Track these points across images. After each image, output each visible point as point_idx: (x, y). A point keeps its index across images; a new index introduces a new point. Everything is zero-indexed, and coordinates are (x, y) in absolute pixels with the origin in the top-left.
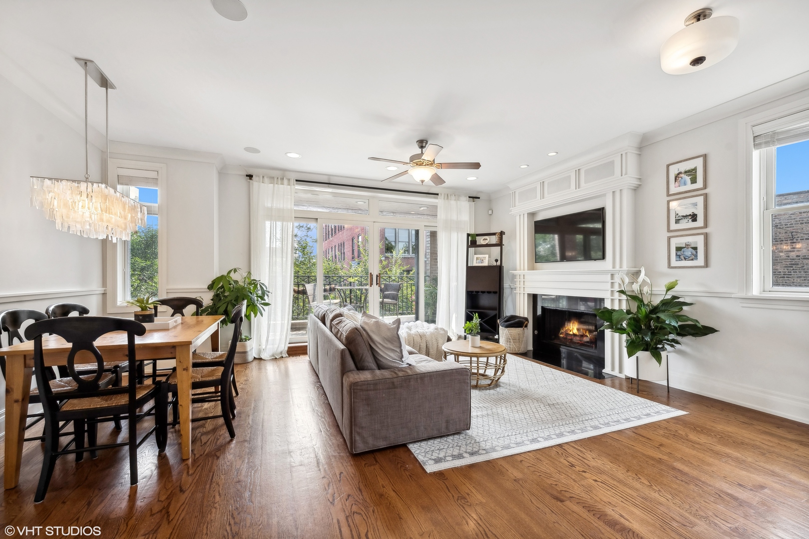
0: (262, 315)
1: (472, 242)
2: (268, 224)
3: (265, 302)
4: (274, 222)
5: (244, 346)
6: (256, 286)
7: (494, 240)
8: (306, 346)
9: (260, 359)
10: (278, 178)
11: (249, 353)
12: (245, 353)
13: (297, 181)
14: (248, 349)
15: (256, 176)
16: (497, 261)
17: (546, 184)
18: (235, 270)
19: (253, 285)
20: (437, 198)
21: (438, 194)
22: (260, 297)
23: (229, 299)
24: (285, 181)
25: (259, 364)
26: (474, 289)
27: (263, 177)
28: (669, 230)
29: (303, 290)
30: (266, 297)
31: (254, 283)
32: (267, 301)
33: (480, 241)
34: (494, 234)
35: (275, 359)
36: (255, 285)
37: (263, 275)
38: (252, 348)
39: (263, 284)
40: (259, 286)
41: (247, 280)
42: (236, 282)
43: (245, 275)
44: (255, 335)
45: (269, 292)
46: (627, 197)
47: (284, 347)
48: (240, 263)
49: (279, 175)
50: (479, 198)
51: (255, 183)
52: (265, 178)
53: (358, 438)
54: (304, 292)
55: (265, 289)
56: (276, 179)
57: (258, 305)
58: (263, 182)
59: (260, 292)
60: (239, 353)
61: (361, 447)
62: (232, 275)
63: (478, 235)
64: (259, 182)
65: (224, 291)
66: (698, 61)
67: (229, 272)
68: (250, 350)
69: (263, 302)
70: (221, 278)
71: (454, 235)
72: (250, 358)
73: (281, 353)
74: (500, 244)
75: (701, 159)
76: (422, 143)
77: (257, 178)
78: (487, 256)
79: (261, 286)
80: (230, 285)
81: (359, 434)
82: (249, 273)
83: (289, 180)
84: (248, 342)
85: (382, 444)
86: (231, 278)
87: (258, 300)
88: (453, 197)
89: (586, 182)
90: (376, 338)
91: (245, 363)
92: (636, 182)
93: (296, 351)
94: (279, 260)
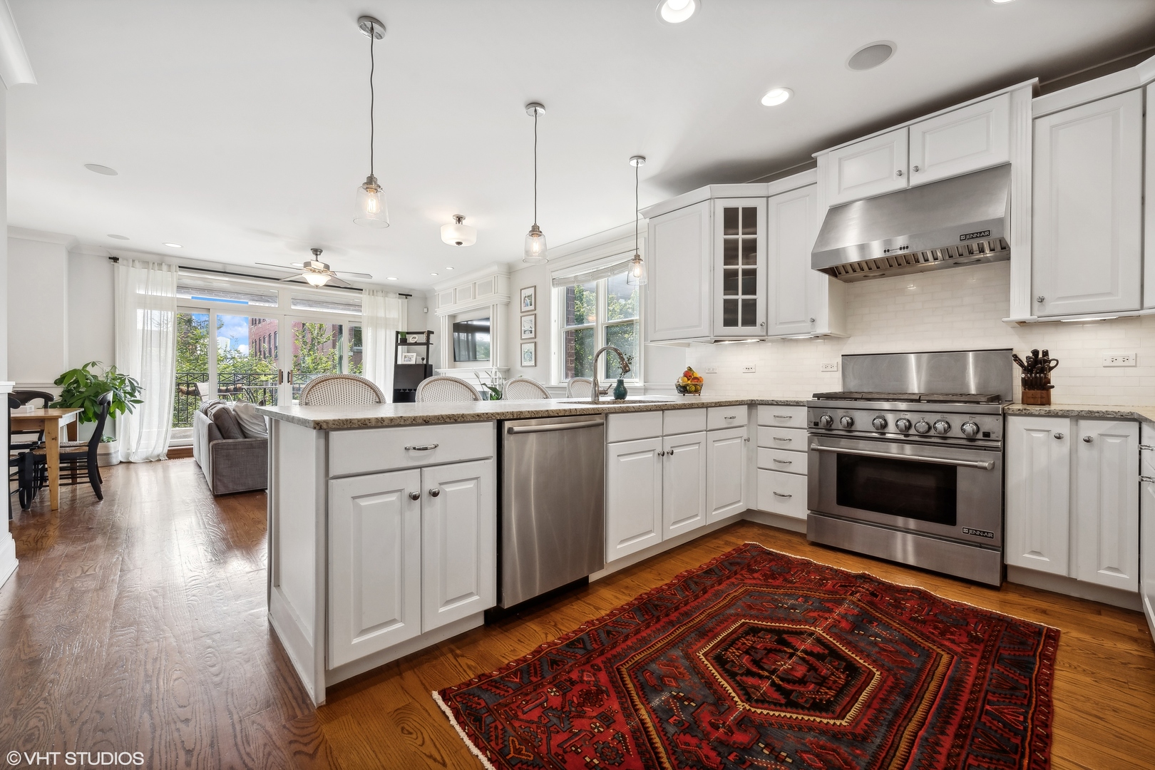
0: (131, 412)
1: (402, 339)
2: (140, 312)
3: (135, 399)
4: (149, 311)
5: (107, 448)
6: (123, 381)
7: (422, 338)
8: (192, 449)
9: (130, 462)
10: (154, 263)
11: (114, 455)
12: (108, 455)
13: (180, 267)
14: (112, 451)
15: (124, 259)
16: (423, 359)
17: (457, 290)
18: (94, 364)
19: (119, 381)
20: (362, 293)
21: (362, 290)
22: (129, 393)
23: (86, 394)
24: (164, 267)
25: (128, 469)
26: (401, 387)
27: (133, 261)
28: (522, 339)
29: (195, 390)
30: (137, 394)
31: (120, 378)
32: (138, 397)
33: (410, 339)
34: (422, 333)
35: (148, 461)
36: (121, 380)
37: (132, 368)
38: (117, 449)
39: (133, 379)
40: (127, 382)
41: (110, 375)
42: (95, 377)
43: (108, 369)
44: (121, 436)
45: (141, 388)
46: (500, 311)
47: (162, 449)
48: (101, 355)
49: (155, 261)
50: (411, 296)
51: (121, 267)
52: (136, 262)
53: (219, 483)
54: (196, 393)
55: (136, 385)
56: (151, 265)
57: (126, 402)
58: (133, 267)
59: (128, 389)
60: (101, 455)
61: (222, 491)
62: (89, 368)
63: (408, 333)
64: (128, 266)
65: (79, 386)
66: (459, 243)
67: (86, 366)
68: (115, 453)
69: (133, 399)
70: (75, 371)
71: (381, 333)
72: (115, 461)
73: (158, 456)
74: (427, 344)
75: (533, 288)
76: (317, 252)
77: (125, 262)
78: (415, 354)
79: (129, 381)
80: (87, 379)
81: (220, 480)
82: (114, 367)
83: (169, 266)
84: (112, 444)
85: (241, 489)
86: (89, 372)
87: (126, 397)
88: (380, 293)
89: (479, 295)
90: (243, 416)
91: (109, 465)
92: (506, 300)
93: (177, 453)
94: (155, 350)
